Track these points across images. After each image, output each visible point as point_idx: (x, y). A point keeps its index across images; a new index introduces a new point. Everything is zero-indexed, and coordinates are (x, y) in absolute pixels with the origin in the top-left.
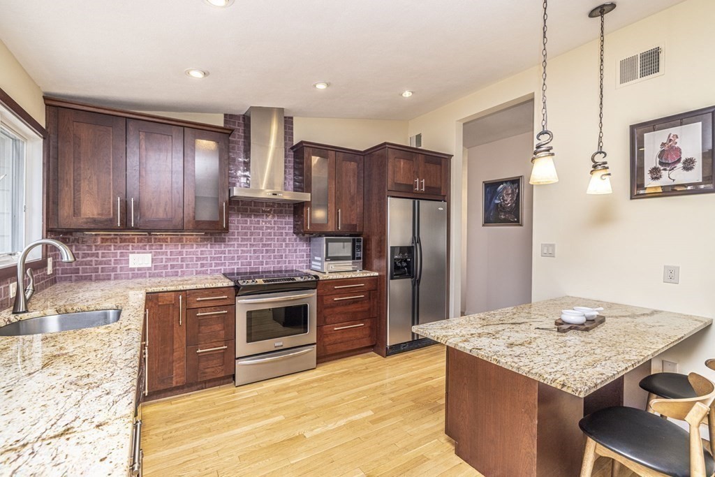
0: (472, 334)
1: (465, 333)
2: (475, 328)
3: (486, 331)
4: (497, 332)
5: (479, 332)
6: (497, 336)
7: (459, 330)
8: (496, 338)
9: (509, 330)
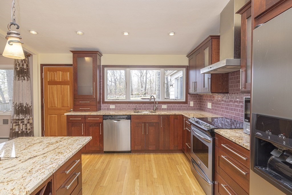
0: (61, 141)
1: (65, 141)
2: (62, 145)
3: (54, 145)
4: (48, 146)
5: (58, 143)
6: (47, 144)
7: (69, 142)
8: (48, 143)
9: (40, 150)
